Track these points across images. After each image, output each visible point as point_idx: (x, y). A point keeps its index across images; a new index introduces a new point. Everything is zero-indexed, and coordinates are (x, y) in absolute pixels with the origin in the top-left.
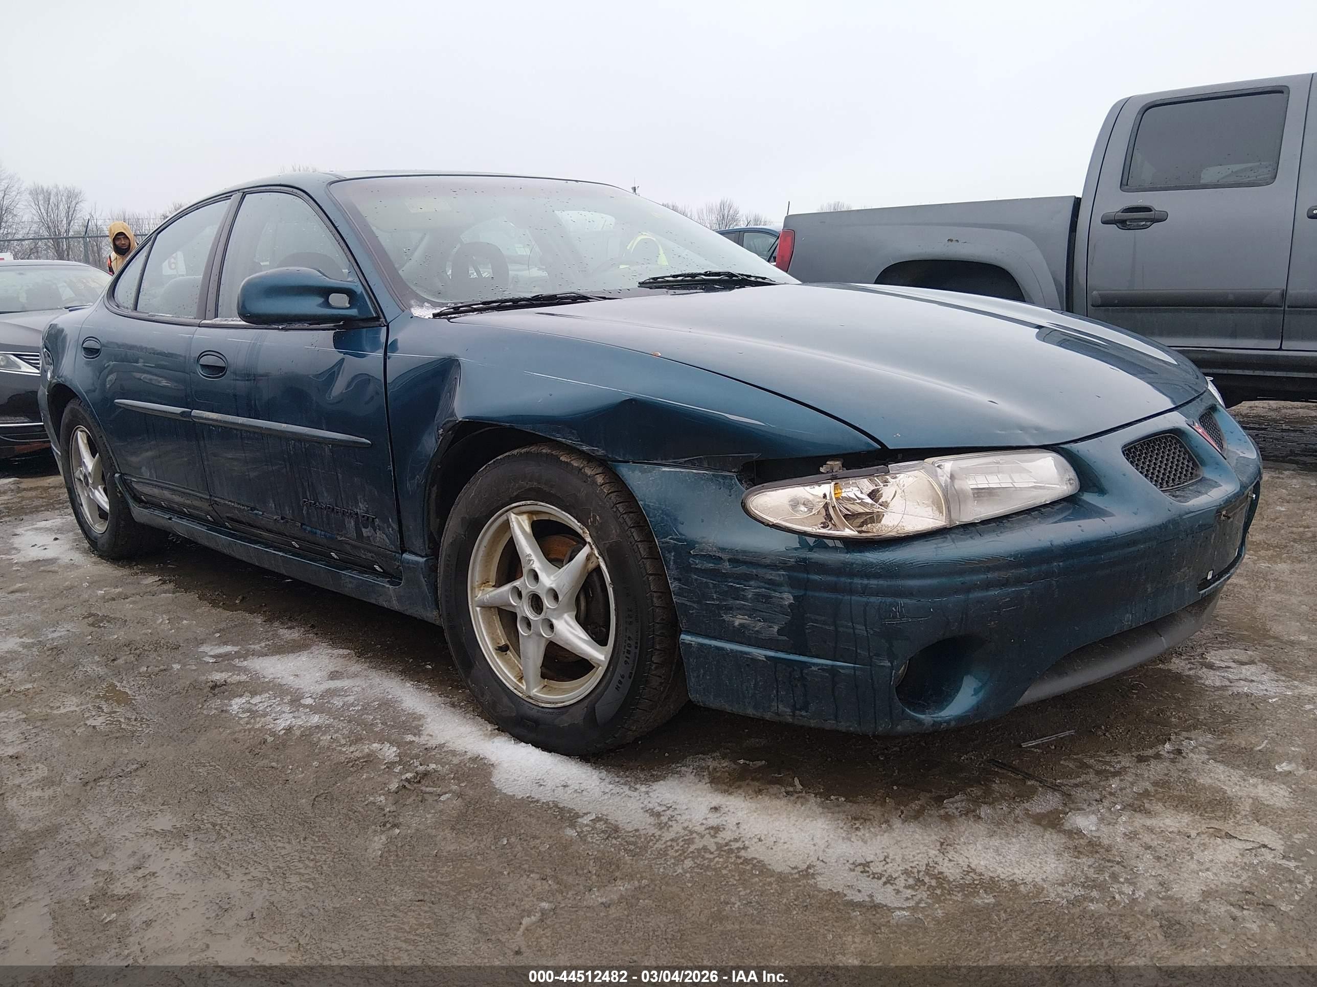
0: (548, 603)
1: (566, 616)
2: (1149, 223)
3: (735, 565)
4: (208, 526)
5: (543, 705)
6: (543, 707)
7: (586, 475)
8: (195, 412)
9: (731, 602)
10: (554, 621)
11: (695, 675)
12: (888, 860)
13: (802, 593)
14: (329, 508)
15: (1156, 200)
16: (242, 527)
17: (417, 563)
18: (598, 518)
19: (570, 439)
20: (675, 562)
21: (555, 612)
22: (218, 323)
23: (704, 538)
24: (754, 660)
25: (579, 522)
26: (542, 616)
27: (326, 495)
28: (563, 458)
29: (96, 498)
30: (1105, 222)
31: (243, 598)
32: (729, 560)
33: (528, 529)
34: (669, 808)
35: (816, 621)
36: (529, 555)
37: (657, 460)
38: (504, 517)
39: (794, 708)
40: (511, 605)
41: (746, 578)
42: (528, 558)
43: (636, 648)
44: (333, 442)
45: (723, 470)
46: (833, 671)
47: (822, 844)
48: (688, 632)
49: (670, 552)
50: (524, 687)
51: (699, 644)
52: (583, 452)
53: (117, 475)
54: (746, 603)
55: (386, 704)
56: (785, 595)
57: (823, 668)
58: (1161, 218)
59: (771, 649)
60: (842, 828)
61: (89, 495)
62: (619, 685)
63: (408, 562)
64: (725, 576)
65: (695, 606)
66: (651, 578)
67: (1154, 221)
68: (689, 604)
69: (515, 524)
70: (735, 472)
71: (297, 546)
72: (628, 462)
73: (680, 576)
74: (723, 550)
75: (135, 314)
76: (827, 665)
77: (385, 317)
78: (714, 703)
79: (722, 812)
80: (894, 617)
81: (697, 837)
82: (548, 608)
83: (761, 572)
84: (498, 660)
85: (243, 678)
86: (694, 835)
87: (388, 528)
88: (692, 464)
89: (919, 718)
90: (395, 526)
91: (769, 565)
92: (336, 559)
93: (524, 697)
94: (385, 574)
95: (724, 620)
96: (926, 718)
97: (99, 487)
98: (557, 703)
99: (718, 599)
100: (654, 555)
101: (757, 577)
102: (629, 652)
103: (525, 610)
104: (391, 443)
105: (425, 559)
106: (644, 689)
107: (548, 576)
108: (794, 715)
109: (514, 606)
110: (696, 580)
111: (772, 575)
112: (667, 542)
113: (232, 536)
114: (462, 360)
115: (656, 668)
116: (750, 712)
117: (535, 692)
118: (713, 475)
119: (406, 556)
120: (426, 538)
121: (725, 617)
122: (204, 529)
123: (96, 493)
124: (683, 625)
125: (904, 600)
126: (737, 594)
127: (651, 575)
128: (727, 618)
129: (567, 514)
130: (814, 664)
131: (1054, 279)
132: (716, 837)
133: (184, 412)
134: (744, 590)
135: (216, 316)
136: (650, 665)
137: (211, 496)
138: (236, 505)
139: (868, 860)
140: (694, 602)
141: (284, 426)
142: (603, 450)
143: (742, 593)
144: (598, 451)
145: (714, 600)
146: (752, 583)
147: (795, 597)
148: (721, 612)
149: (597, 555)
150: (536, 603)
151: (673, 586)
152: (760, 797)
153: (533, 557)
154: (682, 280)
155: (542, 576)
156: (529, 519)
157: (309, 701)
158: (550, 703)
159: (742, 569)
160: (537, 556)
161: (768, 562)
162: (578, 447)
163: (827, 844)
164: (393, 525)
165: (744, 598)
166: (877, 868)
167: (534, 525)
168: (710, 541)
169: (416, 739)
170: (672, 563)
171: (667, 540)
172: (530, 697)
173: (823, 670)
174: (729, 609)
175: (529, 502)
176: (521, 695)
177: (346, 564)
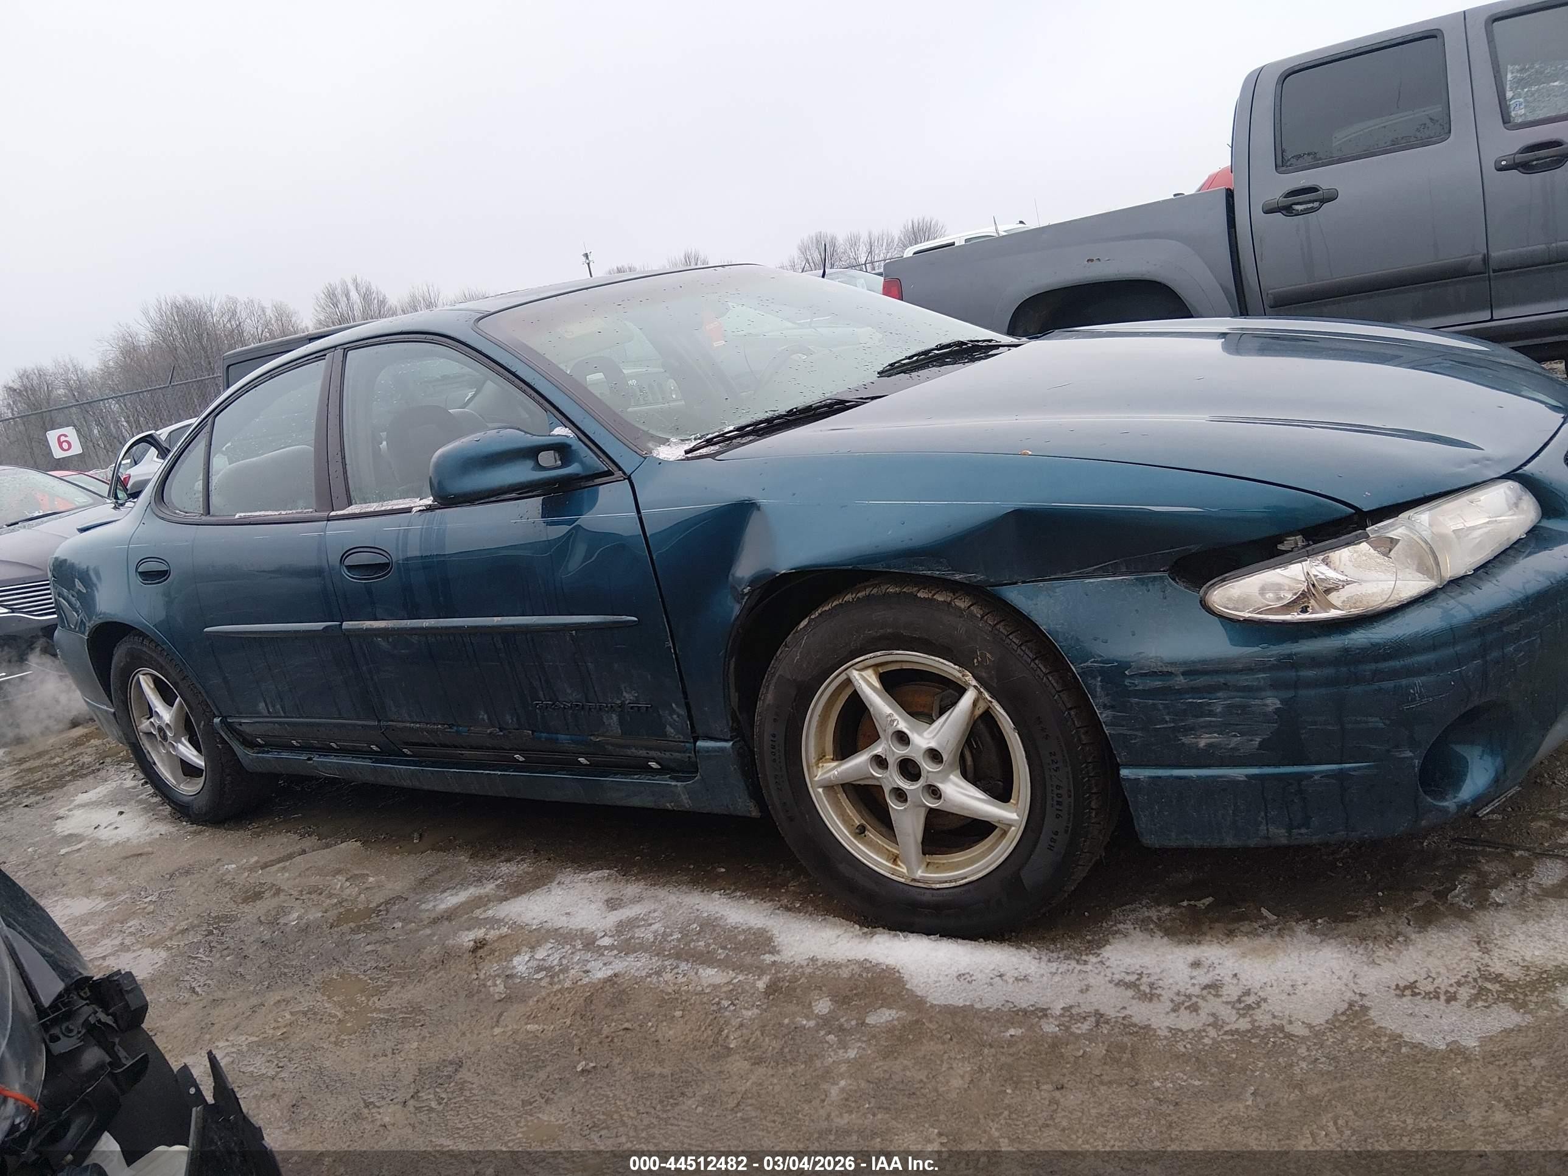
0: (927, 767)
1: (952, 777)
2: (1316, 204)
3: (1192, 678)
4: (370, 759)
5: (938, 886)
6: (938, 889)
7: (959, 608)
8: (346, 625)
9: (1191, 721)
10: (940, 786)
11: (1147, 813)
12: (1433, 975)
13: (1290, 694)
14: (577, 705)
15: (1321, 177)
16: (432, 750)
17: (722, 749)
18: (988, 655)
19: (938, 570)
20: (1102, 687)
21: (940, 775)
22: (357, 511)
23: (1140, 653)
24: (1233, 783)
25: (955, 664)
26: (921, 782)
27: (569, 691)
28: (921, 595)
29: (181, 753)
30: (1268, 211)
31: (421, 835)
32: (1184, 674)
33: (877, 684)
34: (1141, 974)
35: (1315, 723)
36: (890, 715)
37: (1055, 574)
38: (843, 677)
39: (1290, 828)
40: (874, 777)
41: (1212, 689)
42: (889, 719)
43: (1070, 796)
44: (579, 627)
45: (1146, 571)
46: (1341, 775)
47: (1346, 975)
48: (1127, 766)
49: (1095, 678)
50: (905, 871)
51: (1150, 777)
52: (956, 582)
53: (217, 720)
54: (1213, 719)
55: (709, 925)
56: (1269, 701)
57: (1327, 775)
58: (1330, 197)
59: (1251, 765)
60: (1356, 952)
61: (169, 753)
62: (1052, 844)
63: (707, 750)
64: (1180, 692)
65: (1139, 734)
66: (1072, 713)
67: (1323, 201)
68: (1129, 733)
69: (861, 681)
70: (1164, 571)
71: (521, 759)
72: (1016, 583)
73: (1114, 703)
74: (1172, 664)
75: (205, 518)
76: (1333, 770)
77: (620, 469)
78: (1174, 840)
79: (1207, 966)
80: (1414, 700)
81: (1199, 1000)
82: (929, 772)
83: (1231, 679)
84: (860, 845)
85: (505, 930)
86: (1194, 999)
87: (671, 715)
88: (1105, 572)
89: (1443, 807)
90: (683, 712)
91: (1242, 671)
92: (586, 765)
93: (908, 882)
94: (664, 770)
95: (1183, 744)
96: (1449, 804)
97: (183, 739)
98: (955, 881)
99: (1173, 721)
100: (1071, 685)
101: (1226, 686)
102: (1059, 803)
103: (893, 779)
104: (667, 617)
105: (731, 743)
106: (1085, 841)
107: (920, 734)
108: (1290, 835)
109: (877, 779)
110: (1138, 704)
111: (1244, 680)
112: (1087, 667)
113: (415, 764)
114: (762, 501)
115: (1096, 814)
116: (1229, 841)
117: (920, 874)
118: (1137, 579)
119: (700, 744)
120: (729, 718)
121: (1184, 740)
122: (368, 763)
123: (181, 747)
124: (1121, 756)
125: (1422, 678)
126: (1199, 711)
127: (1071, 709)
128: (1186, 740)
129: (937, 659)
130: (1316, 773)
131: (1221, 286)
132: (1221, 996)
133: (327, 627)
134: (1209, 704)
135: (350, 504)
136: (1090, 813)
137: (379, 721)
138: (423, 726)
139: (1412, 981)
140: (1137, 730)
141: (496, 620)
142: (983, 575)
143: (1207, 708)
144: (975, 577)
145: (1166, 722)
146: (1220, 694)
147: (1282, 702)
148: (1178, 735)
149: (989, 699)
150: (909, 769)
151: (1103, 716)
152: (1236, 939)
153: (896, 716)
154: (917, 361)
155: (914, 737)
156: (876, 672)
157: (606, 941)
158: (951, 881)
159: (1202, 681)
160: (900, 715)
161: (1240, 666)
162: (949, 577)
163: (1352, 974)
164: (678, 710)
165: (1211, 714)
166: (1426, 986)
167: (883, 678)
168: (1151, 655)
169: (776, 958)
170: (1098, 690)
171: (1089, 664)
172: (914, 880)
173: (1327, 776)
174: (1189, 730)
175: (879, 653)
176: (903, 880)
177: (601, 768)
